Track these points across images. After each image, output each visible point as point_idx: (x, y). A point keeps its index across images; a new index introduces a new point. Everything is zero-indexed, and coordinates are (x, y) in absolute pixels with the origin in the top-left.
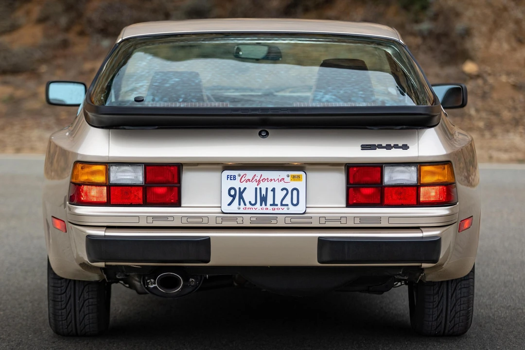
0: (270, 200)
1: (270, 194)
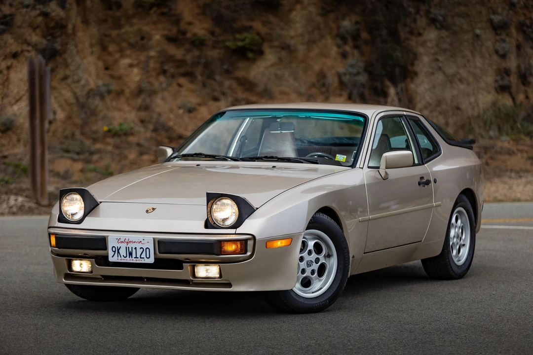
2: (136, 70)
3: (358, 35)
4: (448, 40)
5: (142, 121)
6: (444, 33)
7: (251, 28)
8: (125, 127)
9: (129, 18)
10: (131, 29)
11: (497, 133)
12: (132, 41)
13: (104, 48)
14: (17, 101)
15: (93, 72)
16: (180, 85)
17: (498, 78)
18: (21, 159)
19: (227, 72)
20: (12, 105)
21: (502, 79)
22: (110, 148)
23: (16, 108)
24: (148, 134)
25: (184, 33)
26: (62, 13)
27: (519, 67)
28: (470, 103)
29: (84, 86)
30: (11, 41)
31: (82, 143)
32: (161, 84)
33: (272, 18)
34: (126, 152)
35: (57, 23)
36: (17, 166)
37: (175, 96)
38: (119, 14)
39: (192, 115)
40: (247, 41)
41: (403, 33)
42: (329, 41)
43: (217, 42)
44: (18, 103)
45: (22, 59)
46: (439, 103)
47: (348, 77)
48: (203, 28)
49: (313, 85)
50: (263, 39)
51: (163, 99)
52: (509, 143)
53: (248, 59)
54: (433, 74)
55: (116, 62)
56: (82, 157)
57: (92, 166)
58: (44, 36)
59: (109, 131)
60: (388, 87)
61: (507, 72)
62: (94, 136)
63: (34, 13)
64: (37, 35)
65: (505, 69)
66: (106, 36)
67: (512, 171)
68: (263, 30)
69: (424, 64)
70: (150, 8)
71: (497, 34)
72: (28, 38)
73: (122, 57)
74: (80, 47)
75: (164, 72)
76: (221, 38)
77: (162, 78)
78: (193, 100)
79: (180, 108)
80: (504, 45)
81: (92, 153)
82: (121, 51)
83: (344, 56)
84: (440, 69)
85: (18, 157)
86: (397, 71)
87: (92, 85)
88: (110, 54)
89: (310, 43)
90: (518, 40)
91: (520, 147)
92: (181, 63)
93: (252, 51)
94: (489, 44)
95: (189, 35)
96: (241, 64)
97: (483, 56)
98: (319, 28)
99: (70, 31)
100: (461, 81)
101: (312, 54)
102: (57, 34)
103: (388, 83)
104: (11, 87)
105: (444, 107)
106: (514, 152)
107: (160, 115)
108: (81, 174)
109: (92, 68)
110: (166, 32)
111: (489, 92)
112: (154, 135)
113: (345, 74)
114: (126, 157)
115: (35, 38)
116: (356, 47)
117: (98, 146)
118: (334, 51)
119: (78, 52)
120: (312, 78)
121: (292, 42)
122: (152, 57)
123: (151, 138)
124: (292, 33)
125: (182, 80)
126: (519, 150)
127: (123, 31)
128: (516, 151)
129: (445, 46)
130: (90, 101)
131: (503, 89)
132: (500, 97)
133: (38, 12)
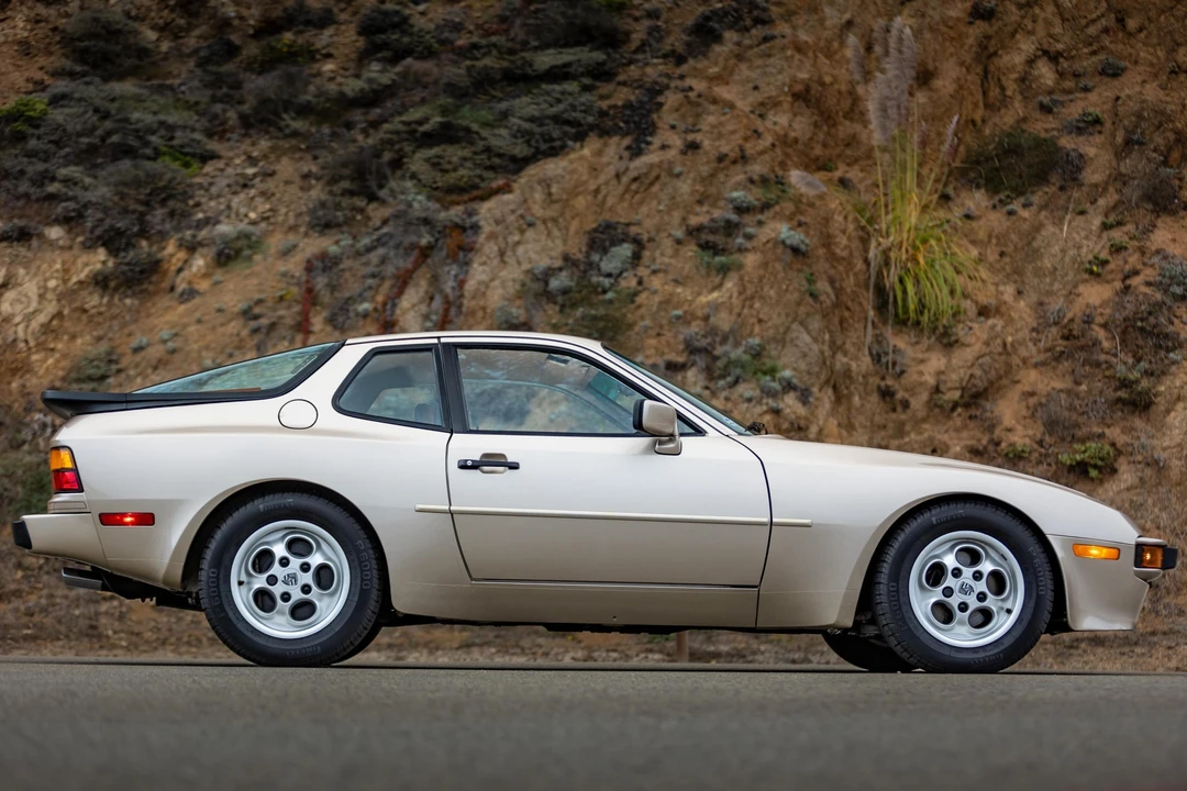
7: (1101, 436)
9: (918, 423)
10: (917, 437)
25: (997, 443)
26: (801, 410)
33: (1138, 423)
35: (792, 424)
38: (903, 417)
40: (1091, 454)
43: (1047, 455)
48: (1028, 436)
50: (1119, 453)
53: (1091, 479)
63: (759, 410)
68: (1121, 439)
70: (953, 409)
76: (1053, 450)
93: (1096, 467)
95: (1003, 446)
110: (970, 442)
121: (1163, 456)
124: (1166, 444)
133: (765, 408)
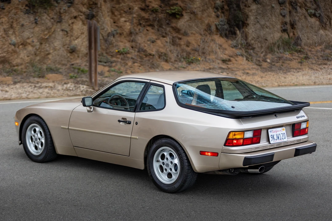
0: (280, 138)
1: (279, 135)
2: (128, 24)
3: (223, 7)
4: (261, 9)
5: (132, 47)
6: (259, 6)
7: (177, 4)
8: (125, 50)
10: (124, 5)
11: (283, 51)
12: (125, 10)
13: (113, 13)
14: (77, 38)
15: (109, 24)
16: (147, 30)
17: (282, 26)
18: (80, 66)
19: (168, 24)
20: (74, 40)
21: (284, 26)
22: (119, 60)
23: (76, 41)
24: (136, 53)
25: (148, 7)
27: (290, 21)
28: (271, 38)
29: (106, 31)
30: (73, 11)
31: (107, 57)
32: (139, 30)
34: (127, 62)
35: (93, 2)
36: (79, 69)
37: (146, 35)
39: (154, 44)
40: (176, 10)
41: (242, 6)
42: (211, 10)
43: (163, 10)
44: (78, 39)
45: (78, 19)
46: (258, 37)
47: (220, 26)
48: (157, 4)
49: (205, 30)
50: (182, 9)
51: (141, 37)
52: (289, 55)
53: (176, 18)
54: (255, 24)
55: (119, 19)
56: (107, 64)
57: (113, 69)
58: (88, 9)
59: (118, 52)
60: (236, 30)
61: (286, 23)
62: (112, 54)
64: (85, 8)
65: (285, 22)
66: (113, 7)
67: (293, 68)
68: (182, 5)
69: (251, 20)
71: (281, 6)
72: (81, 9)
73: (121, 17)
74: (104, 13)
75: (140, 24)
76: (165, 9)
77: (139, 27)
78: (154, 37)
79: (148, 41)
80: (284, 11)
81: (112, 62)
82: (121, 14)
83: (218, 16)
84: (258, 22)
85: (79, 65)
86: (241, 23)
87: (109, 31)
88: (115, 16)
89: (203, 11)
90: (290, 9)
91: (294, 57)
92: (148, 20)
93: (178, 14)
94: (278, 11)
95: (150, 7)
96: (174, 21)
97: (275, 16)
98: (206, 4)
99: (99, 6)
100: (267, 27)
101: (204, 16)
102: (94, 7)
103: (236, 29)
104: (74, 32)
105: (260, 39)
106: (292, 59)
107: (140, 44)
108: (108, 73)
109: (109, 22)
110: (140, 6)
111: (279, 32)
112: (138, 53)
113: (219, 25)
114: (127, 64)
115: (84, 9)
116: (223, 13)
117: (114, 59)
118: (213, 14)
119: (103, 16)
120: (204, 27)
121: (196, 11)
122: (135, 17)
123: (137, 55)
124: (195, 7)
125: (148, 28)
126: (293, 58)
127: (121, 5)
128: (293, 59)
129: (260, 12)
130: (109, 38)
131: (284, 31)
132: (283, 34)
